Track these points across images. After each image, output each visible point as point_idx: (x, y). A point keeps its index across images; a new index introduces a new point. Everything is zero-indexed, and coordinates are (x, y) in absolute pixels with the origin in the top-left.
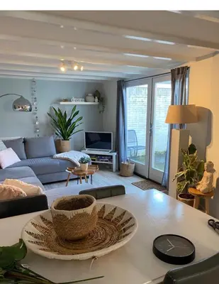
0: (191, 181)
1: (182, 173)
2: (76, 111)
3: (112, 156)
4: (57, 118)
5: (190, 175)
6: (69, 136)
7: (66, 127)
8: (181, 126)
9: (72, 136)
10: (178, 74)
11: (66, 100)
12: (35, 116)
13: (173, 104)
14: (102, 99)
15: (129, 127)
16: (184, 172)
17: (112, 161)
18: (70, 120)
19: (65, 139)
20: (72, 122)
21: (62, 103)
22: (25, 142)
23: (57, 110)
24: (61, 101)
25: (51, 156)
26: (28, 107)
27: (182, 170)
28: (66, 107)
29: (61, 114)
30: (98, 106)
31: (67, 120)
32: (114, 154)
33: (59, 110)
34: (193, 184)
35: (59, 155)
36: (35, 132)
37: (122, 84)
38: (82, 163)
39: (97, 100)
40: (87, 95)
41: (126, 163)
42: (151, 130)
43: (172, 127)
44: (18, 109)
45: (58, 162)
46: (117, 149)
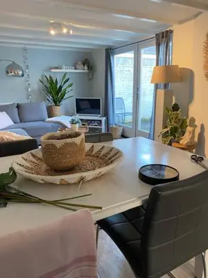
0: (175, 137)
1: (166, 130)
2: (67, 78)
3: (101, 121)
4: (48, 85)
5: (174, 131)
6: (60, 101)
7: (57, 93)
8: (166, 86)
9: (63, 102)
10: (163, 37)
11: (57, 68)
12: (27, 83)
13: (157, 64)
14: (92, 67)
15: (116, 96)
16: (168, 129)
17: (101, 126)
18: (61, 87)
19: (56, 105)
20: (63, 89)
21: (52, 70)
22: (18, 107)
23: (48, 78)
24: (52, 68)
25: (44, 120)
26: (20, 73)
27: (166, 127)
28: (57, 75)
29: (52, 81)
30: (88, 73)
31: (58, 87)
32: (104, 119)
33: (50, 77)
34: (176, 139)
35: (50, 119)
36: (28, 98)
37: (109, 52)
38: (73, 123)
39: (86, 68)
40: (77, 64)
41: (114, 126)
42: (137, 95)
43: (157, 87)
44: (10, 74)
45: (50, 125)
46: (106, 114)
